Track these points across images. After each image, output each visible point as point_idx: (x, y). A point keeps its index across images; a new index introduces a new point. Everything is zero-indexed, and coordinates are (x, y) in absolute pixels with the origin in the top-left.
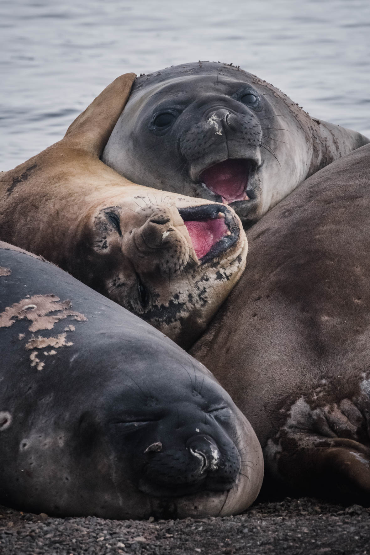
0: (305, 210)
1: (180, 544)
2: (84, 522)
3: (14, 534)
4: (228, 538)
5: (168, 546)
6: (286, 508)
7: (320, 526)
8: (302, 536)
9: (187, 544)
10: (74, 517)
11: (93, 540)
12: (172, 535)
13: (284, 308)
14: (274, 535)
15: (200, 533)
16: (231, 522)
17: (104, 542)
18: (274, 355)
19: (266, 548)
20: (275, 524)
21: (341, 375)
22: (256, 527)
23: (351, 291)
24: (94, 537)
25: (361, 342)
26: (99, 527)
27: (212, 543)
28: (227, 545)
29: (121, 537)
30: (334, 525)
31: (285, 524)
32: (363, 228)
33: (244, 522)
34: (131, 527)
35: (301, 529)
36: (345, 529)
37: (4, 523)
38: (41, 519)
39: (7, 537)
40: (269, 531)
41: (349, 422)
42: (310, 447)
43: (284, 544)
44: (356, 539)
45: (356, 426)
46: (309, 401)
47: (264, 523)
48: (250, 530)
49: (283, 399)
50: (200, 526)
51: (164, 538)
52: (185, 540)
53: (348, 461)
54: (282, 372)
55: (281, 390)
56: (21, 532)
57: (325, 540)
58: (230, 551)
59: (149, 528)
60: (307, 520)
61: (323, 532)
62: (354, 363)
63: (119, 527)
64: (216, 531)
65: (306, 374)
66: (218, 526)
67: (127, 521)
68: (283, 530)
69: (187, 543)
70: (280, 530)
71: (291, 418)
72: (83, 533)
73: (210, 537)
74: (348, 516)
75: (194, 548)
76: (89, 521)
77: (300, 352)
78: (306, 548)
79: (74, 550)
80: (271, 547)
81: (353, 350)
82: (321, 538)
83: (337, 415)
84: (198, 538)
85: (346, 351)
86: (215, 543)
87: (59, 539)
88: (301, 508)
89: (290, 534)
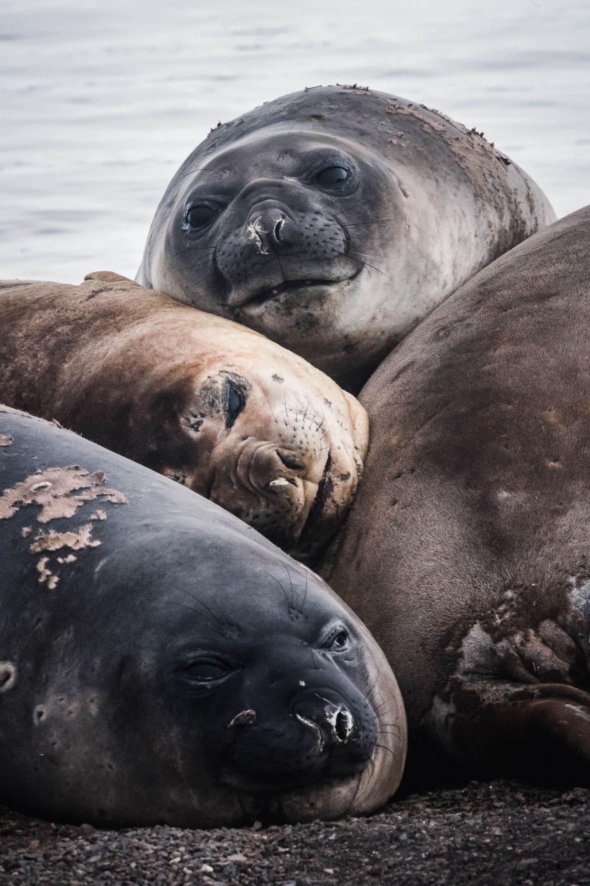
0: (469, 325)
1: (299, 863)
2: (150, 835)
3: (39, 859)
4: (376, 850)
5: (281, 867)
6: (470, 797)
7: (520, 824)
8: (492, 842)
9: (311, 863)
10: (135, 828)
11: (163, 863)
12: (287, 849)
13: (438, 485)
14: (447, 842)
15: (331, 845)
16: (381, 825)
17: (181, 865)
18: (428, 560)
19: (436, 863)
20: (450, 824)
21: (536, 581)
22: (419, 831)
23: (541, 448)
24: (164, 858)
25: (564, 528)
26: (172, 842)
27: (351, 858)
28: (374, 861)
29: (208, 856)
30: (542, 820)
31: (465, 823)
32: (559, 347)
33: (401, 823)
34: (224, 840)
35: (490, 830)
36: (560, 827)
37: (24, 843)
38: (84, 834)
39: (28, 864)
40: (440, 835)
41: (555, 657)
42: (502, 701)
43: (463, 855)
44: (576, 842)
45: (567, 662)
46: (489, 629)
47: (432, 824)
48: (410, 835)
49: (448, 629)
50: (332, 833)
51: (275, 854)
52: (308, 856)
53: (564, 720)
54: (442, 587)
55: (444, 616)
56: (50, 855)
57: (528, 846)
58: (380, 870)
59: (253, 839)
60: (500, 815)
61: (525, 834)
62: (554, 562)
63: (205, 840)
64: (356, 839)
65: (480, 586)
66: (360, 832)
67: (218, 830)
68: (462, 833)
69: (312, 860)
70: (457, 834)
71: (464, 658)
72: (147, 853)
73: (347, 850)
74: (565, 806)
75: (323, 869)
76: (158, 834)
77: (467, 552)
78: (498, 860)
79: (133, 880)
80: (443, 860)
81: (552, 541)
82: (522, 843)
83: (535, 647)
84: (330, 852)
85: (542, 544)
86: (355, 859)
87: (109, 863)
88: (494, 797)
89: (474, 838)
